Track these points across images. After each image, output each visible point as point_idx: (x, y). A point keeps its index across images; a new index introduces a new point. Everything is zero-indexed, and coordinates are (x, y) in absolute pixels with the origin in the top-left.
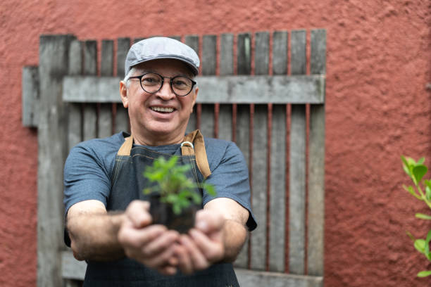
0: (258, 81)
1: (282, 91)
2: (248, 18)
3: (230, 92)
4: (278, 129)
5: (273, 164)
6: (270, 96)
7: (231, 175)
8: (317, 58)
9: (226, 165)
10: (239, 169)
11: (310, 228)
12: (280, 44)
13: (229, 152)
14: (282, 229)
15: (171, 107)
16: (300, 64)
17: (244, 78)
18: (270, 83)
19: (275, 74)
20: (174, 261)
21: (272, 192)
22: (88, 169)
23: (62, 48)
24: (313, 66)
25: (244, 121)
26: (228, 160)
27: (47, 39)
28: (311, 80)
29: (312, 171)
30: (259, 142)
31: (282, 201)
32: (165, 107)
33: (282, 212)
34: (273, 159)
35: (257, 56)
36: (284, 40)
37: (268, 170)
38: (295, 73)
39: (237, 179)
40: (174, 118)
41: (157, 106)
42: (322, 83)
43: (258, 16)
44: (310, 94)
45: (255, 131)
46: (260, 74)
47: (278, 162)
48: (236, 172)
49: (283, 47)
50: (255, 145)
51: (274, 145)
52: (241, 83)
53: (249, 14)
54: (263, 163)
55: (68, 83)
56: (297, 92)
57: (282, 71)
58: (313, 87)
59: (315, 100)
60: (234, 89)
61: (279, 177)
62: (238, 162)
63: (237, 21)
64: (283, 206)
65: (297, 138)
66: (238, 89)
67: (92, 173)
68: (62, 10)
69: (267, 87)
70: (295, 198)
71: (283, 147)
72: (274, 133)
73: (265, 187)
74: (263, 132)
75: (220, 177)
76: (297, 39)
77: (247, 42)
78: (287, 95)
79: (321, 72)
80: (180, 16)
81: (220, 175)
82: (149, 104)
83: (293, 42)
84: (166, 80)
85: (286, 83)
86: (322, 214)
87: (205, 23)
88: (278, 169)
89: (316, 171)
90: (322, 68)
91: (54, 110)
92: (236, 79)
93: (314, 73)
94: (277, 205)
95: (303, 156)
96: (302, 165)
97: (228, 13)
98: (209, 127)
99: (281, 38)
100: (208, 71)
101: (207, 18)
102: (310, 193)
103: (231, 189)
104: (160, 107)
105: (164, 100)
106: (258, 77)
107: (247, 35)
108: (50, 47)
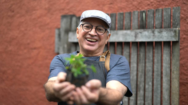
0: (148, 32)
1: (159, 36)
2: (149, 5)
3: (136, 37)
4: (157, 53)
5: (155, 69)
6: (154, 38)
7: (120, 71)
8: (176, 20)
9: (118, 66)
10: (125, 68)
11: (172, 99)
12: (159, 15)
13: (120, 61)
14: (159, 99)
15: (95, 39)
16: (168, 23)
17: (142, 30)
18: (153, 32)
19: (156, 28)
20: (72, 98)
21: (155, 82)
22: (59, 65)
23: (69, 20)
24: (174, 24)
25: (142, 50)
26: (119, 64)
27: (64, 16)
28: (172, 30)
29: (173, 73)
30: (149, 59)
31: (159, 86)
32: (92, 39)
33: (159, 91)
34: (155, 67)
35: (148, 20)
36: (160, 13)
37: (153, 72)
38: (165, 28)
39: (123, 73)
40: (96, 45)
41: (89, 38)
42: (177, 32)
43: (153, 4)
44: (171, 37)
45: (147, 54)
46: (149, 28)
47: (157, 68)
48: (123, 70)
49: (160, 16)
50: (147, 60)
51: (156, 60)
52: (141, 33)
53: (149, 3)
54: (150, 68)
55: (70, 34)
56: (165, 36)
57: (159, 27)
58: (173, 34)
59: (174, 40)
60: (138, 35)
61: (158, 75)
62: (124, 65)
63: (143, 6)
64: (159, 89)
65: (166, 57)
66: (140, 35)
67: (60, 66)
68: (71, 5)
69: (152, 34)
70: (165, 85)
71: (160, 61)
72: (156, 55)
73: (152, 80)
74: (151, 55)
75: (114, 71)
76: (166, 12)
77: (144, 14)
78: (161, 37)
79: (177, 27)
80: (119, 5)
81: (115, 70)
82: (85, 37)
83: (164, 13)
84: (93, 27)
85: (160, 32)
86: (178, 93)
87: (130, 8)
88: (157, 71)
89: (175, 72)
90: (178, 25)
91: (66, 46)
92: (138, 31)
93: (174, 27)
94: (157, 88)
95: (169, 66)
96: (168, 70)
97: (140, 3)
98: (127, 52)
99: (159, 12)
100: (127, 28)
101: (131, 6)
102: (172, 83)
103: (119, 77)
104: (90, 38)
105: (92, 36)
106: (148, 30)
107: (144, 11)
108: (65, 20)
